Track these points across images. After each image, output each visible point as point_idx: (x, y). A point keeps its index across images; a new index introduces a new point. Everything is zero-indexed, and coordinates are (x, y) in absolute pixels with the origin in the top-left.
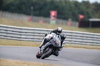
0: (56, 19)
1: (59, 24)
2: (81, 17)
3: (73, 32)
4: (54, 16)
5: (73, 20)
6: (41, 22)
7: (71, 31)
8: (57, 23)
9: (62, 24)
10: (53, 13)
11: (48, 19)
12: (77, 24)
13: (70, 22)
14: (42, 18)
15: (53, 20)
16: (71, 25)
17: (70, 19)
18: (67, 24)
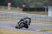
0: (11, 7)
1: (12, 9)
2: (24, 6)
3: (20, 13)
4: (10, 6)
5: (19, 7)
6: (3, 9)
7: (18, 13)
8: (11, 9)
9: (14, 9)
10: (9, 4)
11: (6, 7)
12: (22, 9)
13: (18, 8)
14: (4, 7)
15: (9, 7)
16: (19, 10)
17: (18, 7)
18: (16, 10)
